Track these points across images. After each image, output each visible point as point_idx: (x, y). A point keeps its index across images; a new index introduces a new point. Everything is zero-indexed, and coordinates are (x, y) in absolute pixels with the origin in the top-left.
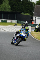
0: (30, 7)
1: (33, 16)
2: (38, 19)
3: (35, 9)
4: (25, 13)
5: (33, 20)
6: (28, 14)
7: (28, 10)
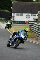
0: (8, 3)
1: (12, 13)
2: (17, 15)
3: (13, 6)
4: (3, 10)
5: (12, 17)
6: (6, 11)
7: (7, 6)
